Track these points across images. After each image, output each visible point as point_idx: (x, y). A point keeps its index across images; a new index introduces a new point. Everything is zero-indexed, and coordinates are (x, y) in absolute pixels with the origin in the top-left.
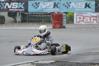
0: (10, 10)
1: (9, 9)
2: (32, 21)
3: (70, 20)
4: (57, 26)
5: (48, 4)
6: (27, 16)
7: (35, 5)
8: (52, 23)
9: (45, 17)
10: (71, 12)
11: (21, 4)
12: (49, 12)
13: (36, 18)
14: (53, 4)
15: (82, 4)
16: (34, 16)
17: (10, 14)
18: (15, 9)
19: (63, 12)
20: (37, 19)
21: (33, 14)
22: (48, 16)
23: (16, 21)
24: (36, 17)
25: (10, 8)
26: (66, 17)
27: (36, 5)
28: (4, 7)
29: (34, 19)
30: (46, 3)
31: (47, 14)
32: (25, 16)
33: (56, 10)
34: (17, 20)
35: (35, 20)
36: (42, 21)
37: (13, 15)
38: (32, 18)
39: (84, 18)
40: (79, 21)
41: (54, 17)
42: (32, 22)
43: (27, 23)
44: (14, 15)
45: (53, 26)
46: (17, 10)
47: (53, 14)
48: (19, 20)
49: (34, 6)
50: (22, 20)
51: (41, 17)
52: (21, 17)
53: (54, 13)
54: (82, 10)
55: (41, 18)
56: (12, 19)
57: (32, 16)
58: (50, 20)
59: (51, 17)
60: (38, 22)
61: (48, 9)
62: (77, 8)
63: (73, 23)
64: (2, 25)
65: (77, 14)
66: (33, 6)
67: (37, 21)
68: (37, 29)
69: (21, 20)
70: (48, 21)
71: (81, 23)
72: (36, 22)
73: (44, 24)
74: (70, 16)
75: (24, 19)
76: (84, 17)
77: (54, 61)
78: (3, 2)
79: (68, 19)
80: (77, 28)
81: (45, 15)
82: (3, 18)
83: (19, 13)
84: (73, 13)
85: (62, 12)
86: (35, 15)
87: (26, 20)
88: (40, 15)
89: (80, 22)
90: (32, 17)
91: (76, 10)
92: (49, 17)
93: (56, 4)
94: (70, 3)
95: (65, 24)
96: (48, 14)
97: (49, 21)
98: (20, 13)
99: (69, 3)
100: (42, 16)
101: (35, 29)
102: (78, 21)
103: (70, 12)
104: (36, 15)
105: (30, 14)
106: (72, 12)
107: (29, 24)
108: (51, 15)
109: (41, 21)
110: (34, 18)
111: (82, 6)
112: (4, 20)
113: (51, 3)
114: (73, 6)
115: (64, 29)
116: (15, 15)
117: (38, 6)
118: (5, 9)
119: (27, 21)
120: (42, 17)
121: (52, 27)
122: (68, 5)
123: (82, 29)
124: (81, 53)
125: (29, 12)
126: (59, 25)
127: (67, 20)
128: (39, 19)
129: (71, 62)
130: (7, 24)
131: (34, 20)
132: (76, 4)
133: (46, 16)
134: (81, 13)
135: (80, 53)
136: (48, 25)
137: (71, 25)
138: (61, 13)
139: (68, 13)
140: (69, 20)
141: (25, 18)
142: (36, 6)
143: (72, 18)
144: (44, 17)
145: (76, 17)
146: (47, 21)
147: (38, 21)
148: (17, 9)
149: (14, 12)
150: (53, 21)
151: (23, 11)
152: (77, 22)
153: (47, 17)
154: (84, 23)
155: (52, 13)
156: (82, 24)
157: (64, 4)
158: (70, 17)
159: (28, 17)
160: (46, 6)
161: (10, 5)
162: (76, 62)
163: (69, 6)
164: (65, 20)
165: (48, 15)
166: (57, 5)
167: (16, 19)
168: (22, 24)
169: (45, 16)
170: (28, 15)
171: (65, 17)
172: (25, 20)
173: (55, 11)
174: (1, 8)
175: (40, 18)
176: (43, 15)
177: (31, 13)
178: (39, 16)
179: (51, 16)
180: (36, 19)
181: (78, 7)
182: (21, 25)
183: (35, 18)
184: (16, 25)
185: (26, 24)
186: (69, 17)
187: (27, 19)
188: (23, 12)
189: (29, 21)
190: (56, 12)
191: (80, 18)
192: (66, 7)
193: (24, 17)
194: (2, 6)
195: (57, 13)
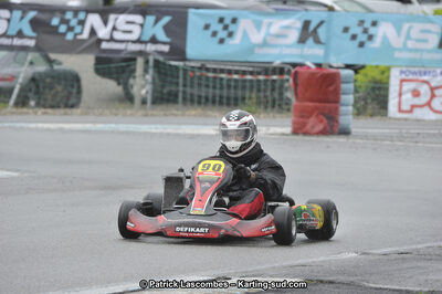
0: (104, 45)
1: (100, 41)
2: (200, 97)
3: (373, 100)
4: (313, 127)
5: (277, 24)
6: (178, 77)
7: (218, 27)
8: (289, 110)
9: (259, 81)
10: (377, 67)
11: (156, 22)
12: (277, 63)
13: (221, 88)
14: (299, 25)
15: (429, 32)
16: (211, 75)
17: (105, 66)
18: (128, 41)
19: (341, 65)
20: (225, 93)
21: (208, 70)
22: (275, 77)
23: (128, 98)
24: (218, 81)
25: (108, 37)
26: (355, 87)
27: (221, 26)
28: (81, 33)
29: (211, 90)
30: (266, 20)
31: (268, 69)
32: (172, 76)
33: (311, 55)
34: (135, 90)
35: (214, 96)
36: (247, 101)
37: (116, 68)
38: (200, 85)
39: (437, 92)
40: (413, 107)
41: (299, 82)
42: (199, 103)
43: (180, 105)
44: (123, 72)
45: (294, 123)
46: (137, 47)
47: (297, 69)
48: (143, 92)
49: (214, 34)
50: (159, 95)
51: (240, 84)
52: (154, 79)
53: (302, 65)
54: (427, 56)
55: (244, 88)
56: (111, 86)
57: (200, 78)
58: (281, 99)
59: (286, 85)
60: (228, 104)
61: (275, 46)
62: (405, 48)
63: (386, 115)
64: (68, 110)
65: (402, 72)
66: (209, 32)
67: (225, 101)
69: (154, 91)
70: (274, 101)
71: (418, 113)
72: (221, 103)
73: (254, 113)
74: (370, 82)
75: (165, 91)
76: (432, 89)
78: (76, 11)
79: (361, 94)
80: (401, 138)
81: (259, 73)
82: (73, 80)
83: (147, 62)
84: (386, 71)
85: (335, 65)
86: (215, 70)
87: (176, 96)
88: (237, 72)
89: (416, 111)
90: (204, 82)
91: (397, 55)
92: (277, 85)
93: (312, 27)
94: (374, 24)
95: (351, 117)
96: (275, 68)
97: (277, 103)
98: (151, 63)
99: (367, 25)
100: (249, 77)
102: (405, 107)
103: (372, 67)
104: (222, 71)
105: (193, 67)
106: (383, 64)
107: (188, 113)
108: (286, 77)
109: (244, 99)
110: (211, 84)
111: (426, 41)
112: (79, 92)
113: (286, 22)
114: (385, 37)
115: (342, 139)
116: (128, 69)
117: (231, 35)
118: (83, 41)
119: (180, 99)
120: (248, 84)
121: (288, 130)
122: (365, 31)
123: (424, 142)
124: (418, 250)
125: (190, 60)
126: (321, 121)
127: (356, 102)
128: (232, 91)
129: (376, 289)
130: (89, 108)
131: (210, 96)
132: (399, 30)
133: (266, 81)
134: (422, 69)
135: (414, 247)
136: (274, 117)
137: (376, 121)
138: (331, 67)
139: (363, 67)
140: (365, 99)
141: (171, 83)
142: (223, 34)
143: (382, 92)
144: (255, 84)
145: (397, 88)
146: (270, 99)
147: (228, 98)
148: (139, 41)
149: (123, 55)
150: (294, 102)
151: (161, 53)
152: (400, 111)
153: (269, 83)
154: (433, 116)
155: (289, 66)
156: (424, 121)
157: (346, 30)
158: (372, 85)
159: (185, 79)
160: (268, 34)
161: (105, 22)
162: (397, 288)
163: (371, 38)
164: (348, 99)
165: (274, 73)
166: (315, 31)
167: (132, 87)
168: (155, 112)
169: (261, 77)
170: (185, 70)
171: (351, 86)
172: (169, 93)
173: (307, 57)
174: (64, 34)
175: (236, 88)
176: (251, 73)
177: (198, 65)
178: (236, 77)
179: (288, 80)
180: (218, 92)
181: (410, 44)
182: (152, 115)
183: (214, 88)
184: (132, 115)
185: (175, 112)
186: (367, 87)
187: (181, 88)
188: (161, 59)
189: (188, 96)
190: (309, 63)
191: (416, 94)
192: (356, 43)
193: (169, 79)
194: (71, 29)
195: (313, 67)
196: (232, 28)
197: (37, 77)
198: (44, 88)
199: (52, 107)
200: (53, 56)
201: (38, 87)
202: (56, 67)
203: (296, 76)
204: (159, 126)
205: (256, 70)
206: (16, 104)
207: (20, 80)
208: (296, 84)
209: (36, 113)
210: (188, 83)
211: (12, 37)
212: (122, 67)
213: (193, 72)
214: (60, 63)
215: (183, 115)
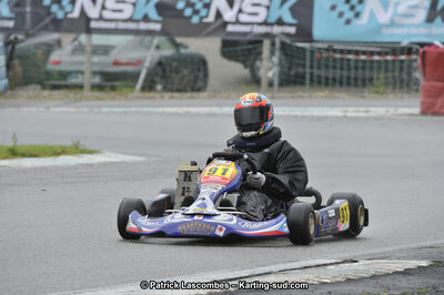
0: (230, 28)
1: (225, 24)
2: (327, 79)
4: (442, 107)
5: (404, 4)
6: (304, 59)
7: (345, 8)
8: (417, 90)
9: (387, 61)
11: (282, 4)
12: (405, 43)
13: (349, 69)
14: (427, 4)
16: (338, 56)
17: (231, 49)
18: (253, 24)
20: (352, 74)
21: (335, 51)
22: (403, 57)
23: (255, 81)
24: (345, 63)
25: (234, 20)
27: (348, 7)
31: (395, 49)
32: (299, 58)
33: (439, 34)
34: (262, 73)
35: (342, 77)
36: (375, 82)
37: (243, 50)
38: (327, 66)
41: (428, 62)
42: (327, 84)
43: (308, 86)
44: (250, 54)
45: (423, 103)
46: (263, 29)
47: (425, 48)
48: (270, 74)
50: (285, 78)
51: (368, 64)
52: (280, 60)
53: (430, 45)
55: (371, 68)
56: (238, 69)
57: (327, 59)
58: (410, 79)
59: (414, 65)
60: (356, 85)
61: (403, 26)
64: (195, 94)
66: (335, 13)
67: (352, 81)
68: (349, 114)
69: (281, 73)
70: (402, 82)
72: (348, 84)
73: (382, 94)
75: (292, 72)
77: (424, 263)
81: (387, 54)
82: (200, 64)
83: (273, 44)
86: (342, 52)
87: (303, 77)
88: (364, 53)
90: (331, 64)
92: (405, 65)
93: (440, 6)
96: (403, 48)
97: (404, 84)
98: (278, 45)
100: (376, 58)
101: (341, 114)
104: (349, 52)
105: (320, 49)
107: (315, 94)
108: (414, 57)
109: (371, 80)
110: (338, 65)
112: (206, 75)
113: (414, 2)
116: (254, 52)
117: (357, 15)
118: (209, 24)
119: (307, 81)
120: (375, 65)
121: (417, 110)
125: (315, 38)
128: (360, 72)
130: (215, 91)
131: (338, 77)
133: (394, 61)
136: (402, 97)
141: (299, 65)
142: (350, 15)
144: (383, 66)
146: (398, 80)
147: (356, 79)
148: (265, 23)
149: (249, 38)
150: (422, 82)
151: (288, 35)
153: (397, 64)
155: (418, 47)
159: (312, 60)
160: (395, 14)
161: (231, 4)
165: (402, 54)
166: (443, 10)
167: (258, 69)
168: (282, 95)
169: (389, 58)
170: (312, 52)
172: (297, 75)
173: (435, 37)
174: (190, 18)
175: (363, 68)
176: (379, 54)
177: (325, 46)
178: (363, 57)
179: (416, 60)
180: (345, 73)
182: (280, 98)
183: (342, 69)
185: (302, 94)
187: (308, 70)
188: (288, 41)
189: (315, 78)
190: (437, 43)
193: (296, 61)
195: (441, 46)
196: (358, 8)
197: (164, 61)
198: (171, 72)
199: (178, 91)
200: (179, 40)
201: (164, 71)
202: (182, 51)
203: (424, 56)
204: (285, 108)
205: (383, 50)
206: (143, 89)
207: (147, 64)
208: (424, 65)
209: (163, 97)
210: (315, 65)
211: (138, 21)
212: (249, 50)
213: (321, 53)
214: (186, 47)
215: (311, 97)
